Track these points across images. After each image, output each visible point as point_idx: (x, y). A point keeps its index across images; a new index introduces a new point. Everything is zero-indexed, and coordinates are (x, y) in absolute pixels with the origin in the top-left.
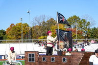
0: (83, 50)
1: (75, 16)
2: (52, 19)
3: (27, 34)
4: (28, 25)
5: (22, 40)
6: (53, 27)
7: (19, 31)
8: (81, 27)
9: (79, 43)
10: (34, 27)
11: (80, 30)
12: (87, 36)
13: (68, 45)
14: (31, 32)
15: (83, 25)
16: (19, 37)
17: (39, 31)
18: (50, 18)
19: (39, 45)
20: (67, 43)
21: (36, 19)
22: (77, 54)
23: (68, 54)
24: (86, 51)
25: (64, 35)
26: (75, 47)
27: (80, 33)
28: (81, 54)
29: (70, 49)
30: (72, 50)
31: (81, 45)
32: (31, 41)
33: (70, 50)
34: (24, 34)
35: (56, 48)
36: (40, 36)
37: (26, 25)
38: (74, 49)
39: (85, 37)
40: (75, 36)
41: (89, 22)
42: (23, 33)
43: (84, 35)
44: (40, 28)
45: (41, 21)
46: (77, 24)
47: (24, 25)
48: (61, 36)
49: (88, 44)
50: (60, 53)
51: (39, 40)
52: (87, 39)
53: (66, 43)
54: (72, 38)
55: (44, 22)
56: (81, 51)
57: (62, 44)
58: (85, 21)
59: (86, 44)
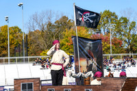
0: (123, 75)
1: (108, 12)
2: (65, 18)
3: (18, 46)
4: (20, 30)
5: (9, 58)
6: (68, 33)
7: (4, 41)
8: (119, 32)
9: (116, 62)
10: (31, 33)
11: (118, 36)
12: (131, 49)
13: (94, 66)
14: (27, 44)
15: (122, 28)
16: (4, 52)
17: (41, 41)
18: (60, 17)
19: (40, 67)
20: (93, 62)
21: (35, 18)
22: (112, 81)
23: (95, 82)
24: (128, 76)
25: (87, 48)
26: (109, 70)
27: (117, 44)
28: (119, 82)
29: (98, 73)
30: (102, 75)
31: (119, 65)
32: (26, 60)
33: (99, 75)
34: (13, 46)
35: (74, 73)
36: (42, 50)
37: (16, 30)
38: (106, 73)
39: (127, 51)
40: (109, 48)
41: (134, 23)
42: (11, 44)
43: (126, 46)
44: (42, 35)
45: (45, 21)
46: (111, 26)
47: (12, 31)
48: (81, 50)
49: (133, 64)
50: (81, 80)
51: (42, 57)
52: (130, 54)
53: (90, 62)
54: (102, 52)
55: (50, 24)
56: (119, 76)
57: (83, 63)
58: (126, 21)
59: (130, 63)
